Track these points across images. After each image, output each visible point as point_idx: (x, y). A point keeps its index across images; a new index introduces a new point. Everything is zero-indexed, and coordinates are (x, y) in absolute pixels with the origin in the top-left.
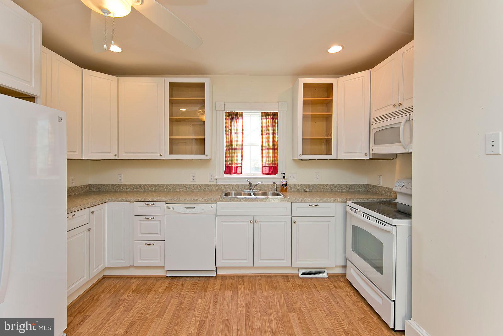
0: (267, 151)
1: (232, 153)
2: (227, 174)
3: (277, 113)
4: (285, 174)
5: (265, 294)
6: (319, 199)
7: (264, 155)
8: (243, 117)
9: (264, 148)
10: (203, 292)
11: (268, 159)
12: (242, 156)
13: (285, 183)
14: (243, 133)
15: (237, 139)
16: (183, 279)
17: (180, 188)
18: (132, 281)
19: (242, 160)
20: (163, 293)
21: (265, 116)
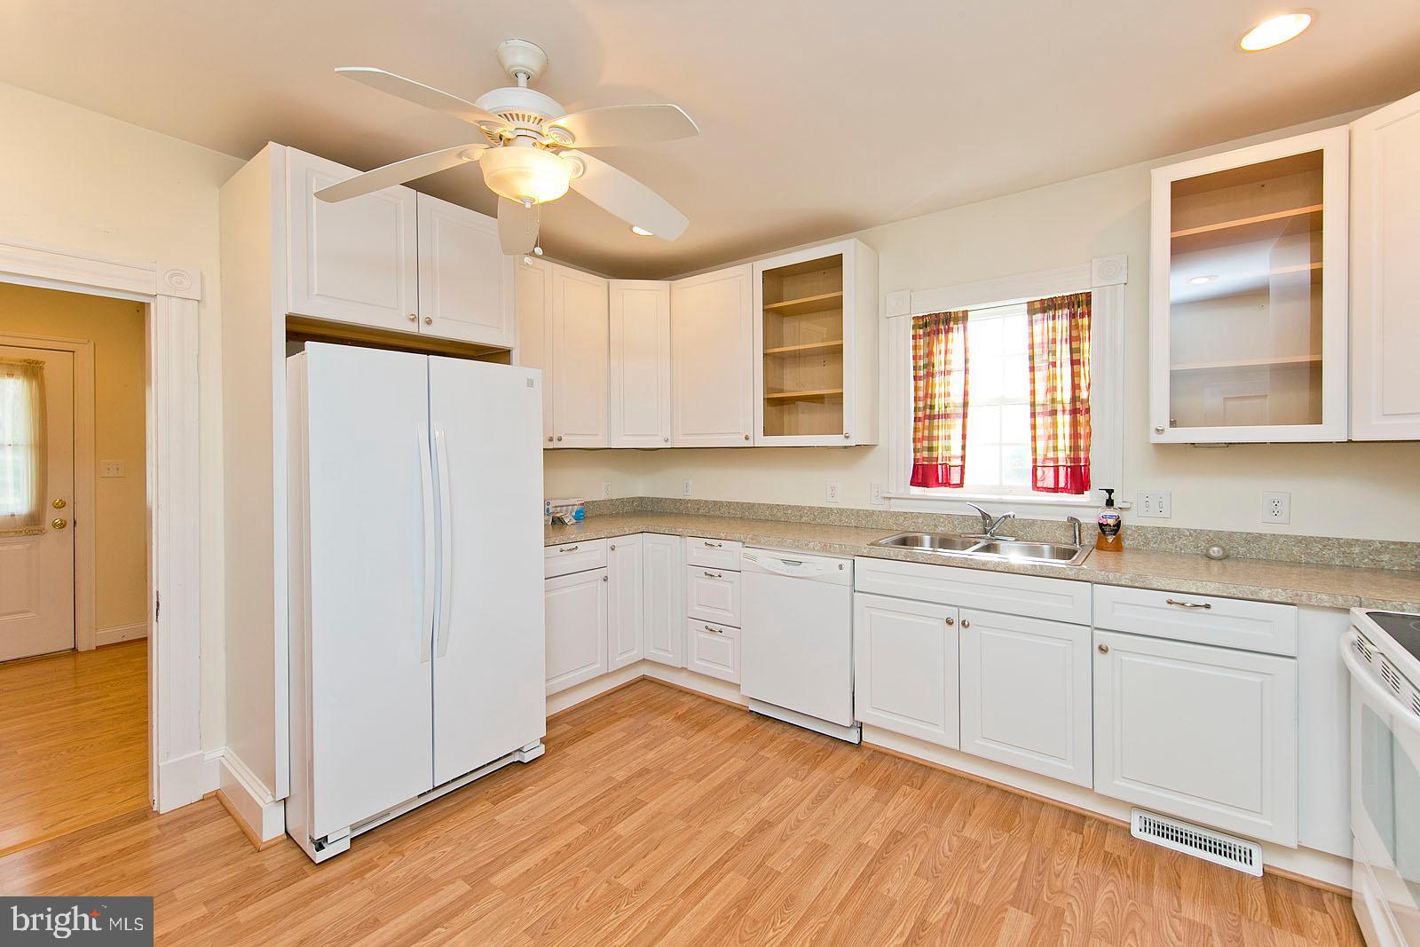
0: (1049, 419)
1: (931, 428)
2: (919, 485)
3: (1089, 295)
4: (1112, 491)
5: (967, 833)
6: (1211, 587)
7: (1040, 432)
8: (968, 323)
9: (1038, 409)
10: (806, 767)
11: (1051, 443)
12: (964, 437)
13: (1111, 522)
14: (966, 371)
15: (948, 390)
16: (780, 727)
17: (801, 516)
18: (685, 699)
19: (964, 447)
20: (726, 740)
21: (1044, 311)
